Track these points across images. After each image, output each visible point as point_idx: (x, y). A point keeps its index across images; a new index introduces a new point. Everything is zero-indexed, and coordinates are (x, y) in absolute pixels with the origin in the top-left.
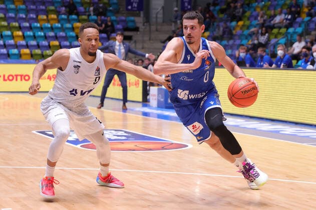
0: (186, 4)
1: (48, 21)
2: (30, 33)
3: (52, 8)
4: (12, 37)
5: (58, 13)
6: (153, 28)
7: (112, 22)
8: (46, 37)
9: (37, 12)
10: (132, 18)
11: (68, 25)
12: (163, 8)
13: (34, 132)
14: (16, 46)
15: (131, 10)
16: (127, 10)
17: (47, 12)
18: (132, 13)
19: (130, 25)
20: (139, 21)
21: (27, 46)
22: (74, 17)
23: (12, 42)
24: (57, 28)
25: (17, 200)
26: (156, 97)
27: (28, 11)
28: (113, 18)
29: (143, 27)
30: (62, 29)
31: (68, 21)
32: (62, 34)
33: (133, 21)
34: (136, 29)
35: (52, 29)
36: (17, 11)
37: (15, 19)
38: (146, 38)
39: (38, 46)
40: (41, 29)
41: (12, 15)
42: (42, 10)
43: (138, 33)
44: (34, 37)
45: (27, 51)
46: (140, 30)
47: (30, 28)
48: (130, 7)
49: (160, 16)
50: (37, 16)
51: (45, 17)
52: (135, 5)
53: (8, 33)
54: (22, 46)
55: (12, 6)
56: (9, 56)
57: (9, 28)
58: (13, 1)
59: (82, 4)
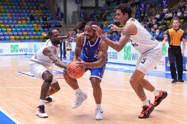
0: (82, 15)
1: (22, 24)
2: (14, 29)
3: (24, 18)
4: (6, 31)
5: (26, 20)
6: (68, 25)
7: (50, 23)
8: (21, 31)
9: (17, 20)
10: (59, 22)
11: (31, 25)
12: (72, 17)
13: (16, 72)
14: (8, 35)
15: (58, 18)
16: (57, 18)
17: (21, 20)
18: (59, 19)
19: (58, 24)
20: (62, 23)
21: (13, 35)
22: (33, 21)
23: (6, 33)
24: (26, 27)
25: (7, 102)
26: (69, 56)
27: (13, 20)
28: (51, 22)
29: (64, 25)
30: (28, 27)
31: (31, 23)
32: (28, 29)
33: (59, 23)
34: (61, 26)
35: (24, 27)
36: (8, 20)
37: (7, 23)
38: (65, 30)
39: (18, 35)
40: (19, 27)
41: (6, 21)
42: (20, 19)
43: (62, 28)
44: (16, 31)
45: (13, 37)
46: (62, 26)
47: (14, 27)
48: (57, 17)
49: (71, 20)
50: (17, 22)
51: (20, 22)
52: (60, 16)
53: (5, 29)
54: (11, 35)
55: (6, 18)
56: (5, 39)
57: (5, 27)
58: (6, 16)
59: (37, 16)
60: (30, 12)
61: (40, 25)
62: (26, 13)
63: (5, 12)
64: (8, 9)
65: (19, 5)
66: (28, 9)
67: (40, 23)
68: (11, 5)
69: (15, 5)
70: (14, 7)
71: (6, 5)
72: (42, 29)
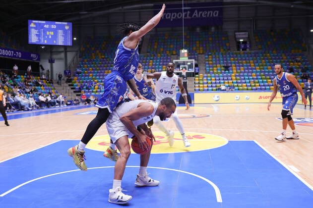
4: (267, 82)
7: (309, 74)
14: (268, 85)
23: (267, 84)
28: (309, 73)
36: (269, 72)
37: (268, 75)
41: (267, 74)
53: (265, 80)
54: (271, 85)
55: (267, 70)
56: (265, 89)
57: (266, 78)
58: (267, 69)
59: (296, 68)
60: (289, 65)
61: (298, 76)
62: (286, 65)
63: (266, 65)
64: (269, 62)
65: (279, 59)
66: (288, 62)
67: (298, 75)
68: (271, 59)
69: (275, 59)
70: (275, 60)
71: (267, 59)
72: (301, 80)
